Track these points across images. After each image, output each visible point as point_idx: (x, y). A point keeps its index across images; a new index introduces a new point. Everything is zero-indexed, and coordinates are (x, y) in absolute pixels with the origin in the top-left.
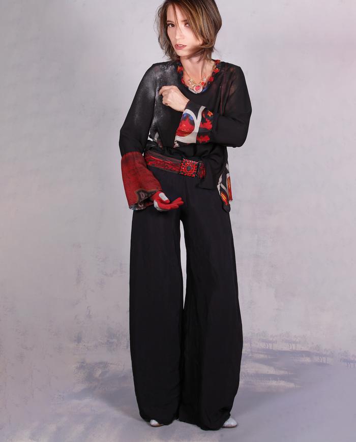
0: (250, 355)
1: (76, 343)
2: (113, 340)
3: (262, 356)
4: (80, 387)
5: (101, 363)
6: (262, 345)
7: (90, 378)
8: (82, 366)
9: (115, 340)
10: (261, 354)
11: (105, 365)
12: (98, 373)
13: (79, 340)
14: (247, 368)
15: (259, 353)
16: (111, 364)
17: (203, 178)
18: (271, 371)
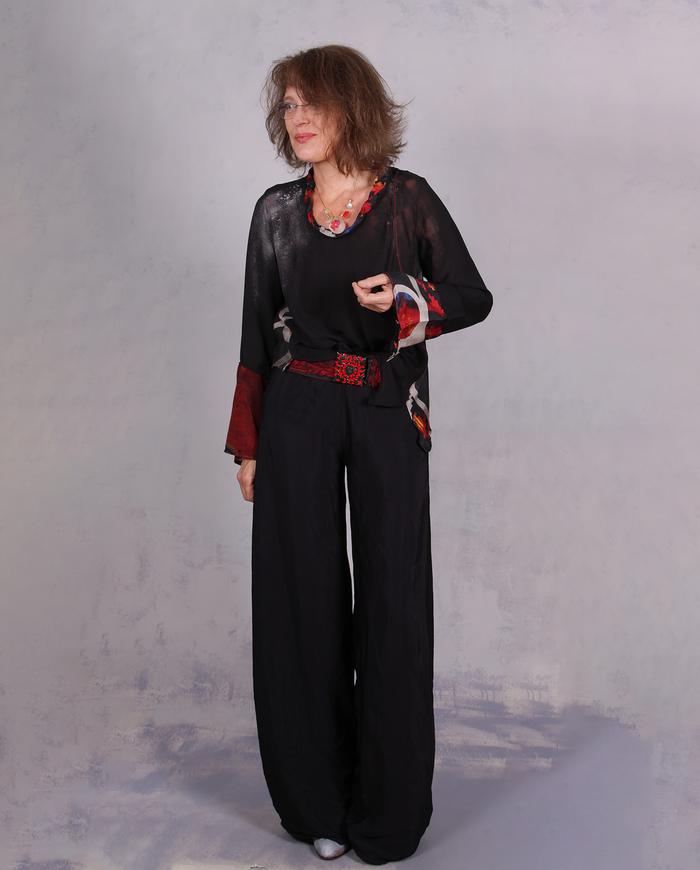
0: (453, 712)
1: (138, 691)
2: (204, 685)
3: (474, 714)
4: (144, 771)
5: (182, 726)
6: (476, 694)
7: (163, 752)
8: (149, 731)
9: (208, 685)
10: (474, 709)
11: (189, 729)
12: (177, 745)
13: (142, 684)
14: (446, 735)
15: (469, 708)
16: (200, 728)
17: (377, 388)
18: (492, 740)
